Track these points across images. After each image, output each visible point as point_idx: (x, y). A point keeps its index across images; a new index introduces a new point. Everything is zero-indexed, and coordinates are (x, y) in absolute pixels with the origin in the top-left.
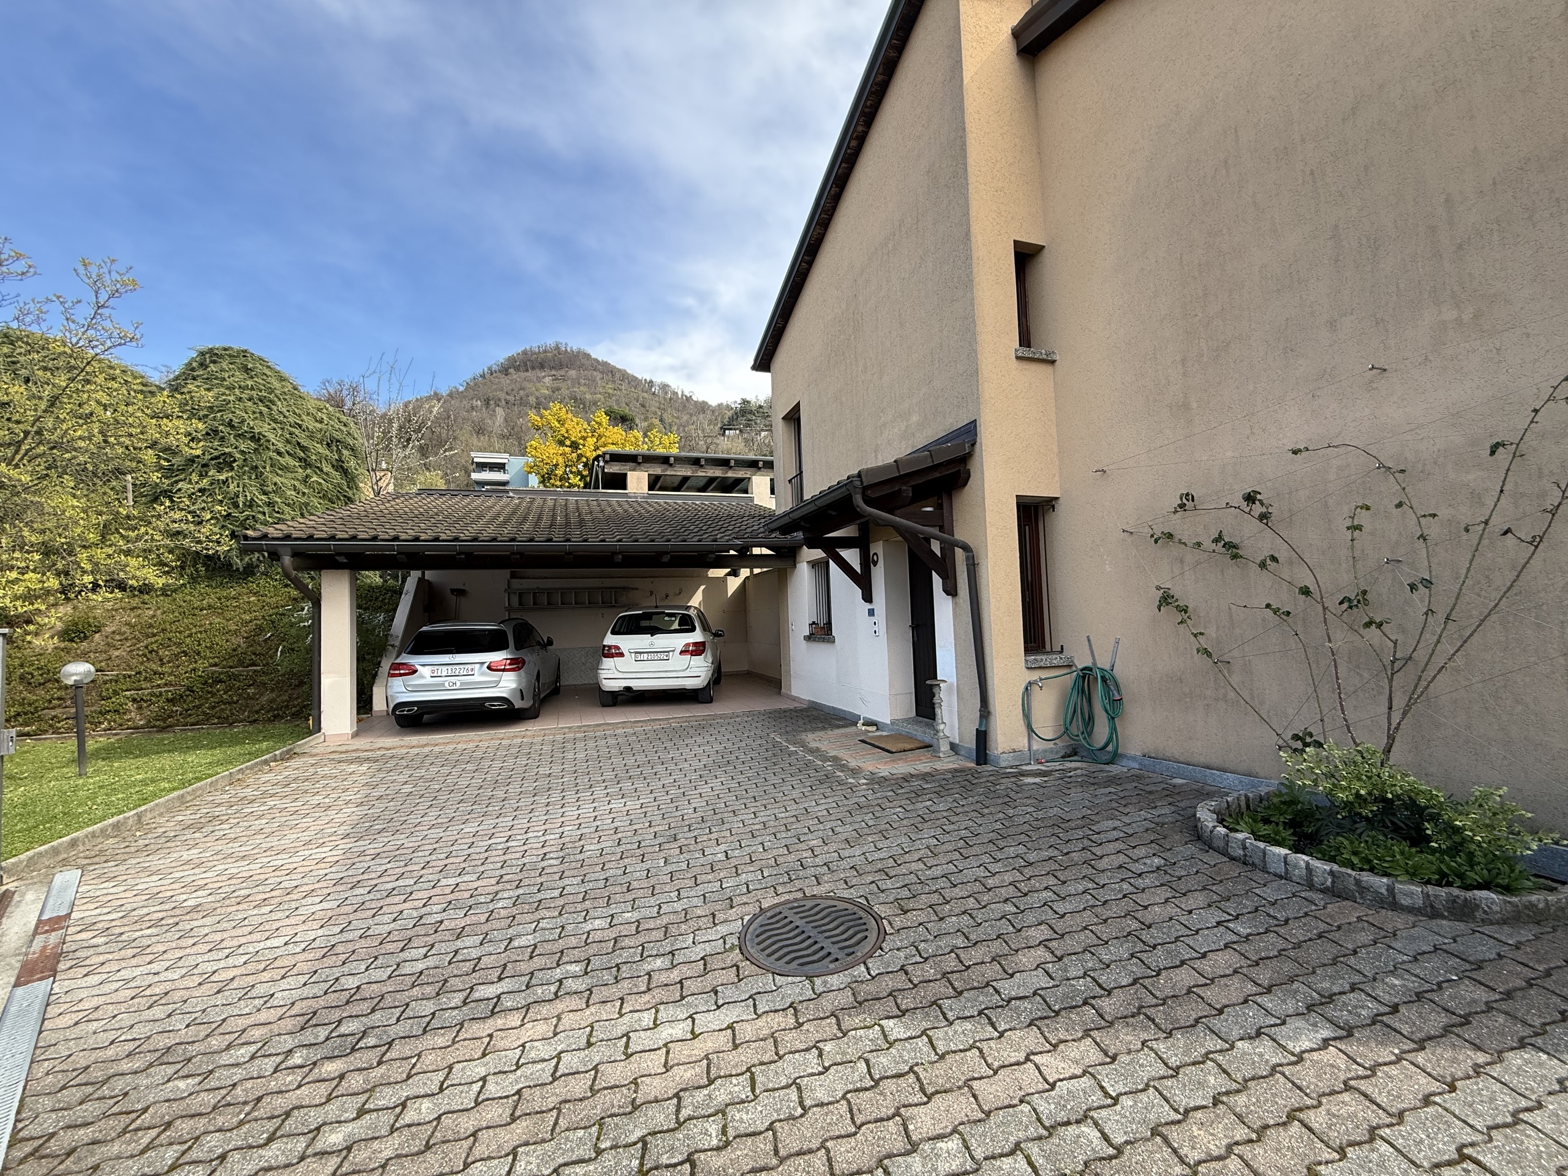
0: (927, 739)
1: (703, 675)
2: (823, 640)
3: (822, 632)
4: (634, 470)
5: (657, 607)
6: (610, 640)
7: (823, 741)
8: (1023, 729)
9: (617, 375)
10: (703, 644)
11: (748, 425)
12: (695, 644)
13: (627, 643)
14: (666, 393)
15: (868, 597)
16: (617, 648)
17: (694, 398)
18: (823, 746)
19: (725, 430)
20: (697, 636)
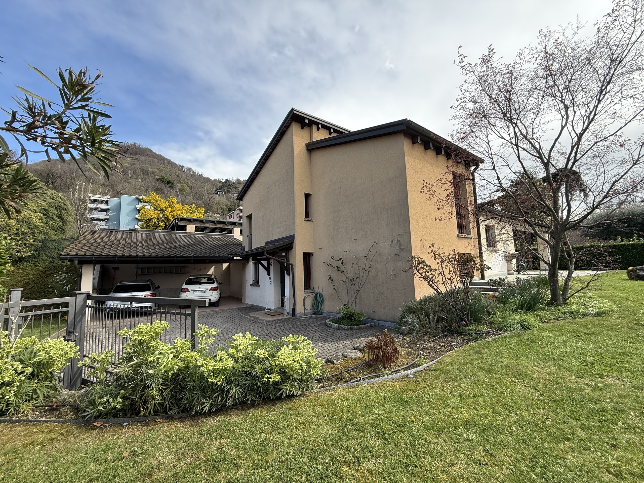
0: (282, 312)
1: (217, 297)
2: (256, 286)
3: (256, 283)
4: (189, 224)
5: (201, 275)
6: (185, 286)
7: (255, 314)
8: (303, 307)
9: (166, 162)
10: (217, 287)
11: (228, 191)
12: (214, 287)
13: (190, 287)
14: (190, 172)
15: (269, 274)
16: (187, 289)
17: (203, 176)
18: (255, 316)
19: (218, 192)
20: (215, 285)
